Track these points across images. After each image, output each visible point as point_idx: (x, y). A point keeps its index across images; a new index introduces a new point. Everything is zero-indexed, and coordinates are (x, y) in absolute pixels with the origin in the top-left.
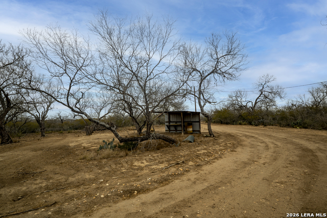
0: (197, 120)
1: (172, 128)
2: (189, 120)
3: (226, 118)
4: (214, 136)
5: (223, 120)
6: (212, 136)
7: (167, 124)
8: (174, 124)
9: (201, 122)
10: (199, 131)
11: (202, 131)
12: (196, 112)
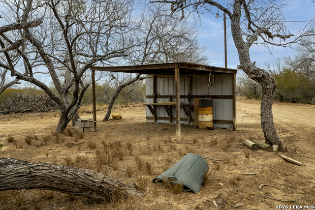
0: (228, 92)
1: (162, 113)
2: (205, 93)
3: (292, 90)
4: (280, 149)
5: (283, 94)
6: (275, 147)
7: (150, 102)
8: (167, 102)
9: (237, 98)
10: (231, 123)
11: (239, 120)
12: (226, 69)
